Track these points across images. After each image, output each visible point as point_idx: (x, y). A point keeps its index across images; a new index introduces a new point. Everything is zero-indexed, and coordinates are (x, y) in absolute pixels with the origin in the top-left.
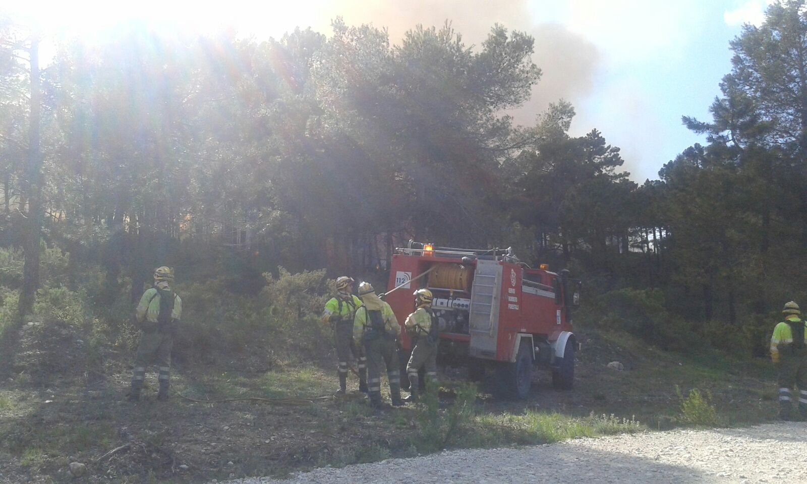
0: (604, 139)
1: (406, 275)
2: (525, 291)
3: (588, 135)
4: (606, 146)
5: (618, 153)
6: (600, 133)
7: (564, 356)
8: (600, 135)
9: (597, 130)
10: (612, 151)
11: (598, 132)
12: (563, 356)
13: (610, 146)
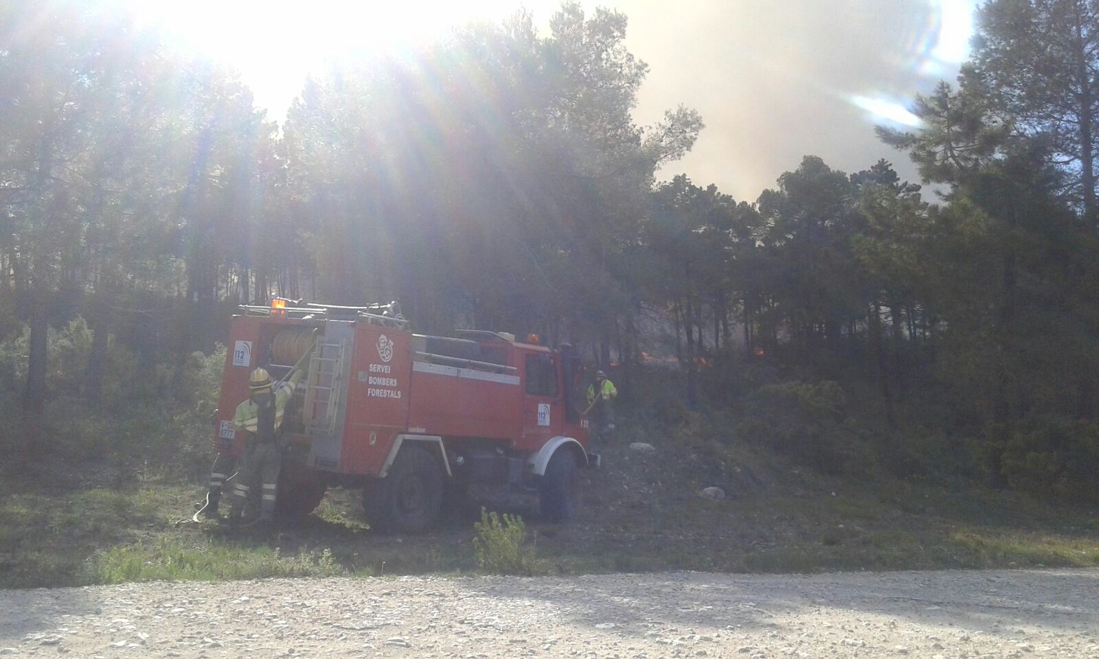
0: (895, 172)
1: (246, 346)
2: (416, 370)
3: (872, 167)
4: (900, 183)
5: (919, 192)
6: (891, 165)
7: (547, 472)
8: (890, 168)
9: (885, 161)
10: (909, 190)
11: (888, 163)
12: (543, 473)
13: (906, 183)
